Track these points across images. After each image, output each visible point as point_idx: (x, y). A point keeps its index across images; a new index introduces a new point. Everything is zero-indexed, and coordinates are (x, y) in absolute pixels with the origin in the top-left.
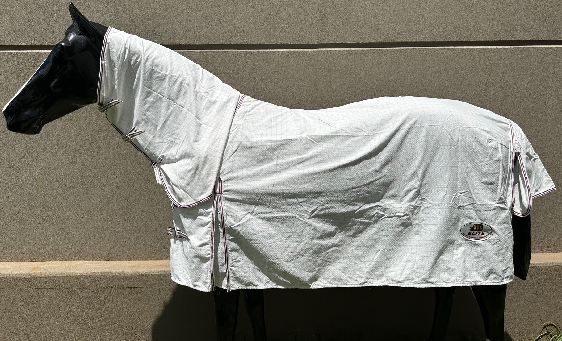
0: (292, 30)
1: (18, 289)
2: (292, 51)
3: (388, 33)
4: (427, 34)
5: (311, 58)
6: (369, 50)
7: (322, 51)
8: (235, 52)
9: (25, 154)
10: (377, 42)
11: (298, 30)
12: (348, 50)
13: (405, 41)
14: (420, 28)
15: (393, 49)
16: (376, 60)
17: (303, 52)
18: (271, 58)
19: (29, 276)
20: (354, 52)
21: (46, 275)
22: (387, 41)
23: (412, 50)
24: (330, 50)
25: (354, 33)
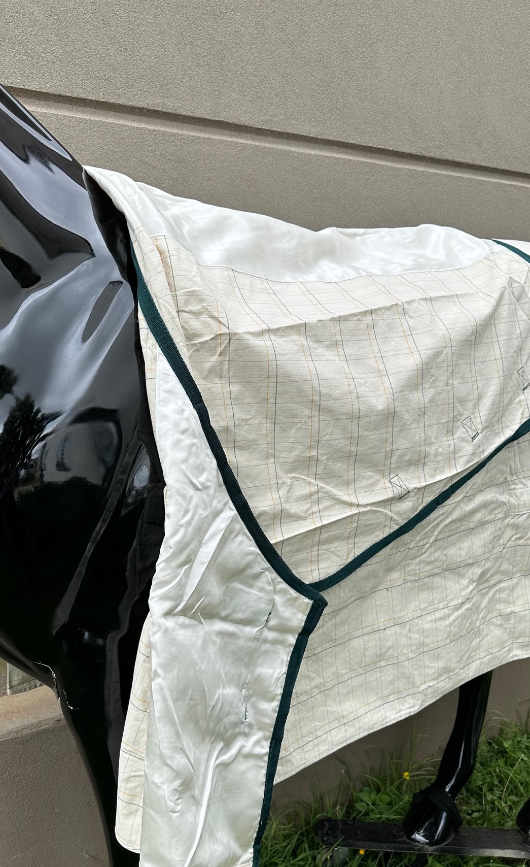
0: (264, 92)
2: (265, 147)
3: (433, 138)
4: (489, 152)
5: (305, 171)
6: (405, 169)
7: (324, 156)
8: (137, 128)
10: (417, 154)
11: (277, 95)
12: (371, 163)
13: (458, 160)
14: (480, 136)
15: (440, 174)
16: (415, 193)
17: (288, 153)
18: (222, 158)
20: (380, 169)
22: (432, 155)
23: (467, 181)
24: (339, 158)
25: (379, 126)
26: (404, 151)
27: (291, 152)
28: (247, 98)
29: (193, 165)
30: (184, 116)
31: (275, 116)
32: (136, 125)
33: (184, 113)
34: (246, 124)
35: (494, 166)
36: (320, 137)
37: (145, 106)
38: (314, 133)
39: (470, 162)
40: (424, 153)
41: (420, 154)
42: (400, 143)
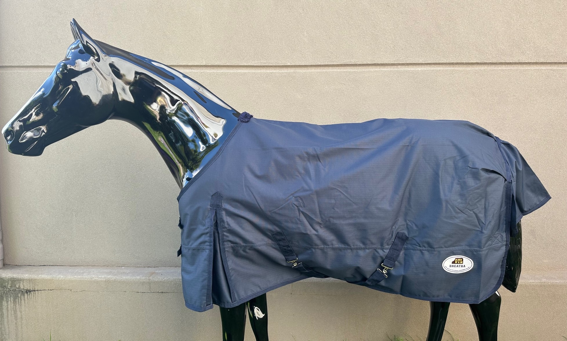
1: (138, 292)
9: (142, 167)
19: (148, 281)
21: (163, 280)
26: (473, 62)
27: (408, 70)
28: (388, 53)
29: (361, 82)
30: (359, 64)
31: (401, 58)
32: (339, 70)
33: (359, 63)
34: (386, 63)
35: (534, 62)
36: (423, 63)
37: (343, 63)
38: (421, 61)
39: (517, 61)
40: (485, 61)
41: (483, 62)
42: (470, 59)
